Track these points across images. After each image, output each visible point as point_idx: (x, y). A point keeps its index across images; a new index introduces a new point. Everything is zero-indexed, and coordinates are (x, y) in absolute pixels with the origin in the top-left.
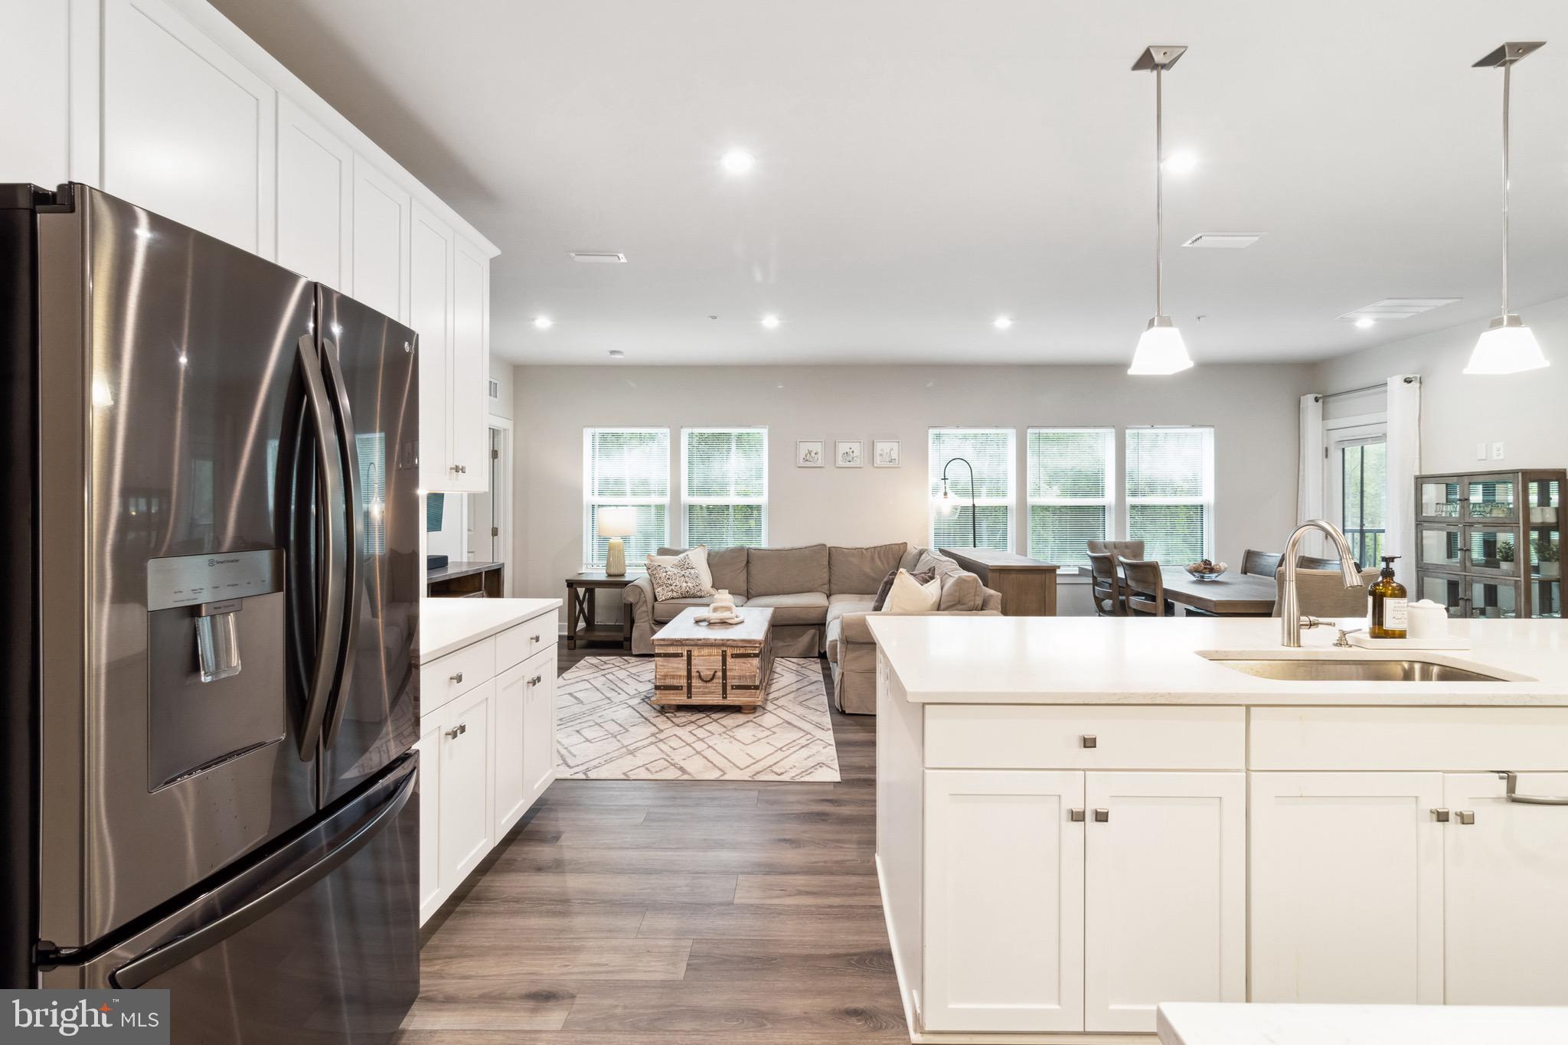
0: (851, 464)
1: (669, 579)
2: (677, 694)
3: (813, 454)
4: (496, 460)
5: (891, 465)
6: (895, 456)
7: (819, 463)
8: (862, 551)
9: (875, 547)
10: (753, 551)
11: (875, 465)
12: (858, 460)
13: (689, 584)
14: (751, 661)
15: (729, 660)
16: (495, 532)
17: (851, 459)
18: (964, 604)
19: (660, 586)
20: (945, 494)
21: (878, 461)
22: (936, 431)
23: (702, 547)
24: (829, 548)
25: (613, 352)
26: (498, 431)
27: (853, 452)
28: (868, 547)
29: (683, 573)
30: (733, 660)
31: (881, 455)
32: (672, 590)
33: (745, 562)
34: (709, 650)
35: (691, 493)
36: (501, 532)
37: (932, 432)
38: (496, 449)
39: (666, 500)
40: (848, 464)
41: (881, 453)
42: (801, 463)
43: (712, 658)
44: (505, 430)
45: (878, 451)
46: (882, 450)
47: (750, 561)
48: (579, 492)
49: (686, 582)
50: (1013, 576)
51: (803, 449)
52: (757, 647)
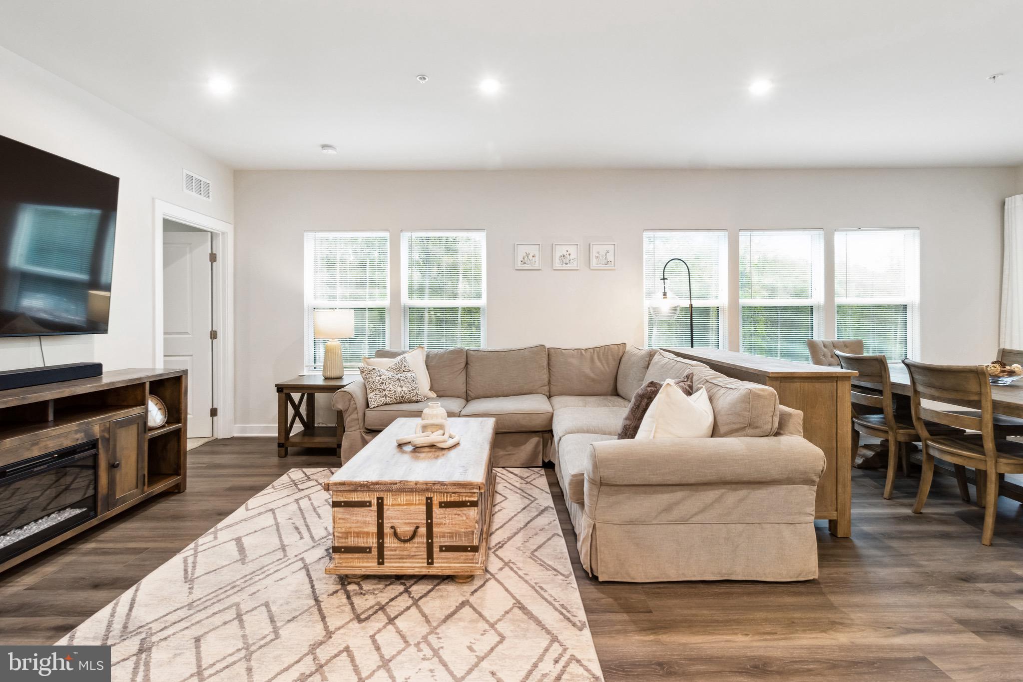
0: (569, 266)
1: (382, 383)
2: (363, 558)
3: (530, 257)
4: (214, 264)
5: (607, 267)
6: (610, 258)
7: (536, 266)
8: (581, 352)
9: (594, 348)
10: (472, 352)
11: (591, 268)
12: (575, 263)
13: (404, 389)
14: (465, 512)
15: (436, 510)
16: (214, 335)
17: (567, 262)
18: (757, 427)
19: (373, 391)
20: (665, 294)
21: (594, 262)
22: (651, 234)
23: (421, 349)
24: (548, 349)
25: (324, 146)
26: (216, 233)
27: (570, 255)
28: (587, 347)
29: (398, 376)
30: (442, 510)
31: (597, 257)
32: (385, 396)
33: (463, 365)
34: (408, 498)
35: (411, 295)
36: (220, 335)
37: (646, 234)
38: (214, 252)
39: (386, 303)
40: (565, 267)
41: (598, 255)
42: (519, 265)
43: (412, 508)
44: (223, 233)
45: (594, 254)
46: (598, 253)
47: (469, 362)
48: (300, 296)
49: (401, 387)
50: (797, 385)
51: (521, 251)
52: (475, 493)
